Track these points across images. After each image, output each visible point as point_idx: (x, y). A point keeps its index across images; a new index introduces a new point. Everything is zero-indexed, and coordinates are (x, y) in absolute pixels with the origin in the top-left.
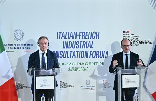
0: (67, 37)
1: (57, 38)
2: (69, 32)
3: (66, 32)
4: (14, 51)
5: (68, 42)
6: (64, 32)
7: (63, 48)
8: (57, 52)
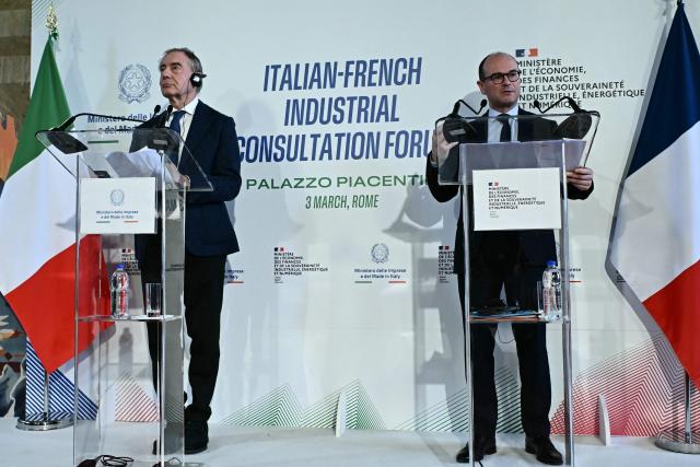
0: (300, 83)
1: (265, 90)
2: (307, 65)
3: (298, 66)
4: (117, 142)
5: (303, 101)
6: (288, 67)
7: (286, 124)
8: (264, 138)
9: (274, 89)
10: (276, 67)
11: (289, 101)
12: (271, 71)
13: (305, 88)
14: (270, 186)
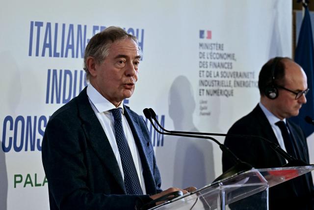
0: (59, 50)
1: (30, 54)
2: (64, 25)
3: (57, 25)
5: (61, 71)
6: (49, 25)
7: (47, 102)
8: (29, 118)
9: (37, 55)
10: (39, 24)
11: (49, 71)
12: (35, 28)
13: (62, 56)
14: (34, 184)
